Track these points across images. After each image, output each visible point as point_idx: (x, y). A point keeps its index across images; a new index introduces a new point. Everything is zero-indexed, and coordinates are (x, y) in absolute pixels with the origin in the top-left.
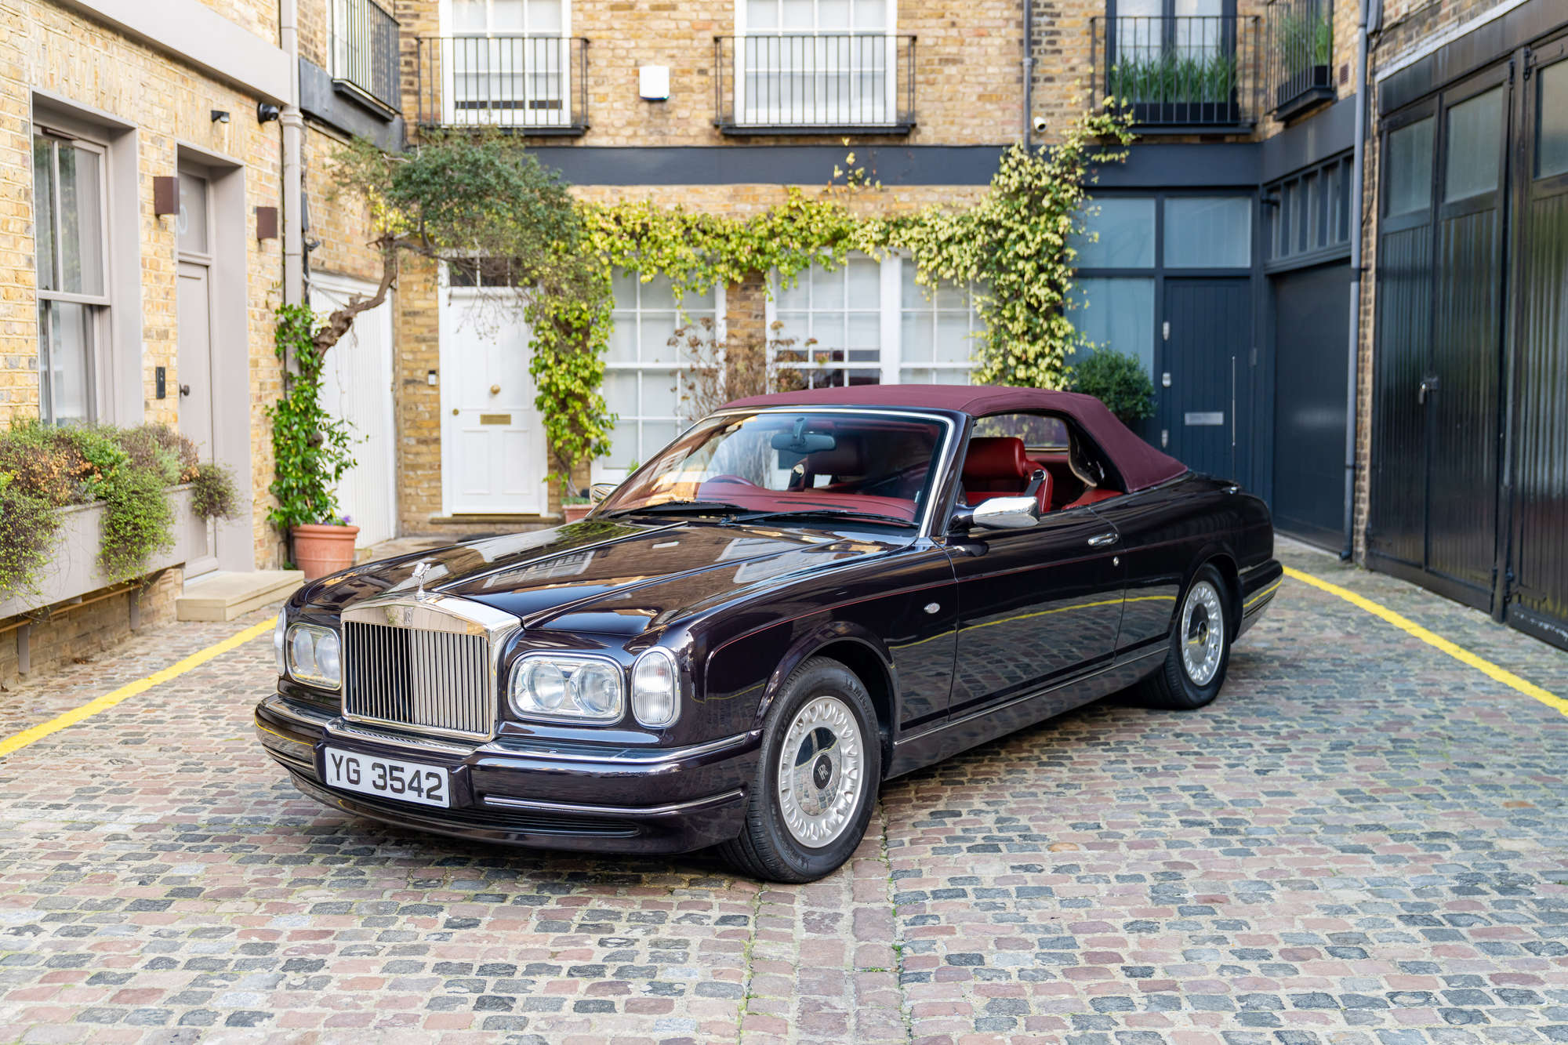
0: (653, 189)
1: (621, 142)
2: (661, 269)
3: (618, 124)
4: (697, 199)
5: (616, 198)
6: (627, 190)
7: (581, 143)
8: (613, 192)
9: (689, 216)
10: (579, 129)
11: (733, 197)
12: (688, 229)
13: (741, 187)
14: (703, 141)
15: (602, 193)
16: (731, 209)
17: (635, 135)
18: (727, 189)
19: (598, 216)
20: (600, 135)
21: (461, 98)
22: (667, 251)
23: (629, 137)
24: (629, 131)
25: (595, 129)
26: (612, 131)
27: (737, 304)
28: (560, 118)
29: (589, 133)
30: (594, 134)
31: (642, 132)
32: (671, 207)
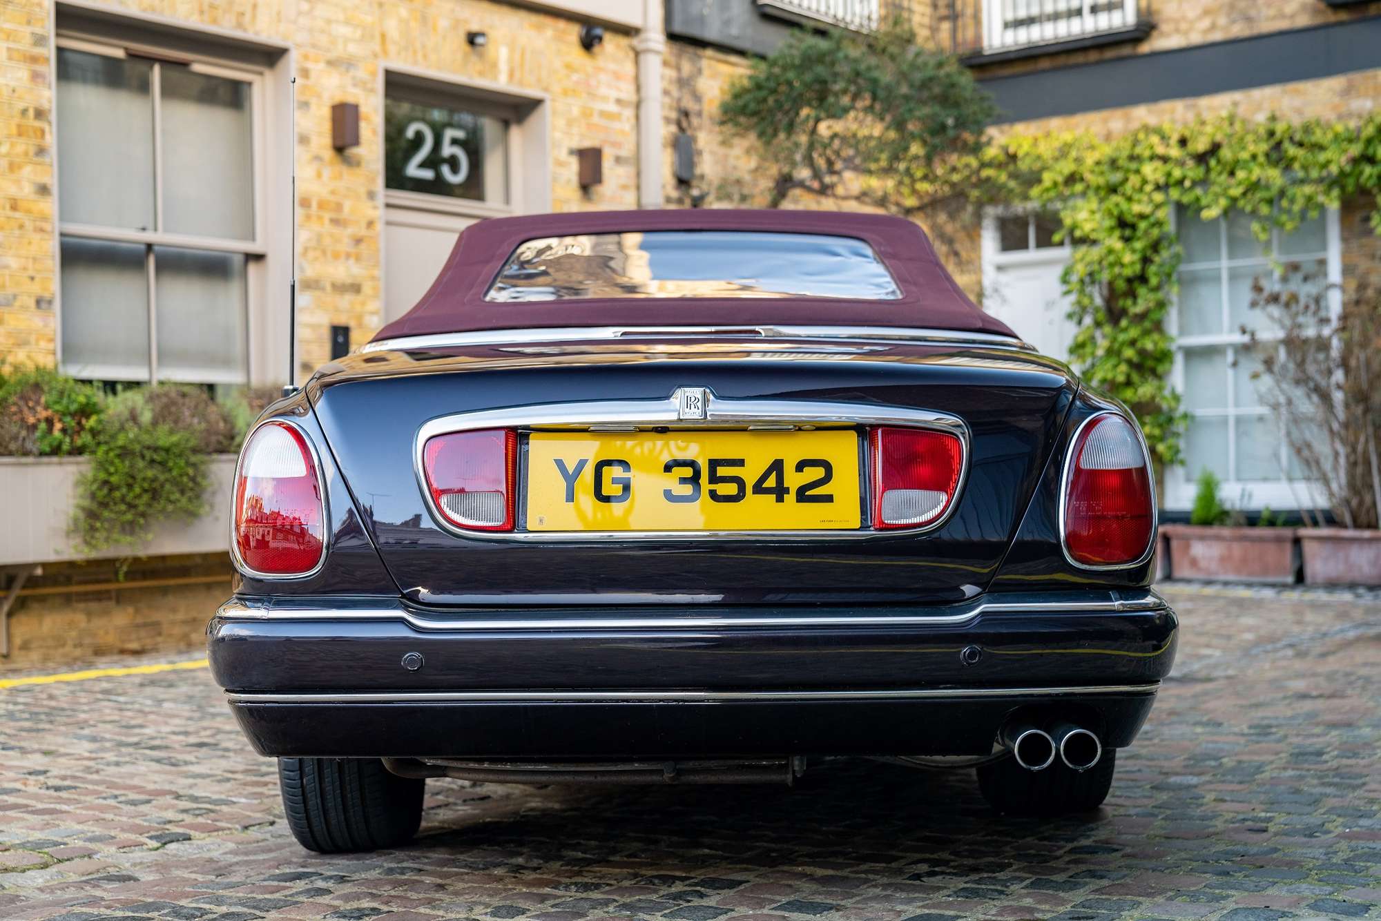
0: (1237, 96)
1: (1196, 38)
2: (1234, 200)
3: (1191, 14)
4: (1297, 102)
5: (1190, 116)
6: (1205, 102)
7: (1145, 48)
8: (1187, 107)
9: (1280, 128)
10: (1145, 28)
11: (1347, 92)
12: (1279, 145)
13: (1357, 77)
14: (1303, 21)
15: (1173, 111)
16: (1343, 110)
17: (1213, 27)
18: (1335, 83)
19: (1155, 139)
20: (1168, 35)
21: (1010, 17)
22: (1241, 174)
23: (1207, 31)
24: (1206, 23)
25: (1164, 27)
26: (1183, 26)
27: (1354, 244)
28: (1122, 19)
29: (1155, 34)
30: (1162, 35)
31: (1222, 20)
32: (1261, 118)
